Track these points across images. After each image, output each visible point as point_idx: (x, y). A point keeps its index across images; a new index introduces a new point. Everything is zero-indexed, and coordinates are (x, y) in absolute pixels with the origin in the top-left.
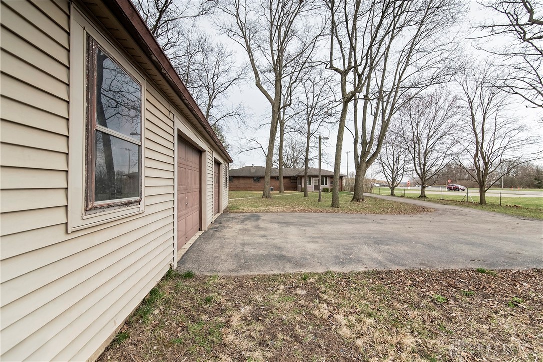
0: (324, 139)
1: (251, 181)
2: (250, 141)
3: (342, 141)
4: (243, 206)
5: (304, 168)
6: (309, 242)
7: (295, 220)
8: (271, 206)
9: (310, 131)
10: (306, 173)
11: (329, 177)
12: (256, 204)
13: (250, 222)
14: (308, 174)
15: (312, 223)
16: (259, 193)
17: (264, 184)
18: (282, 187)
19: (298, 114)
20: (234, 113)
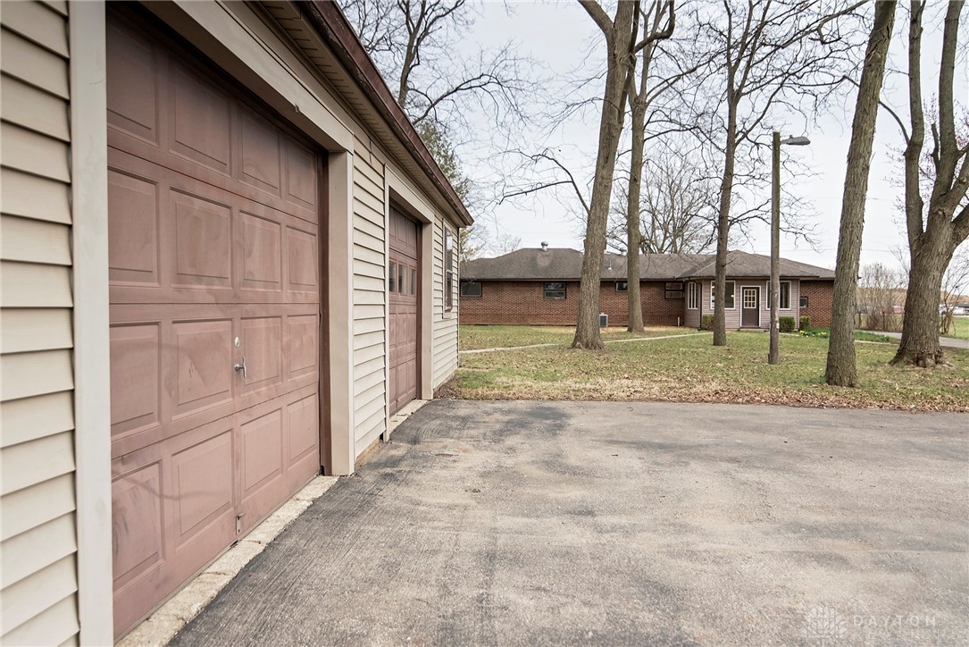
0: (794, 142)
1: (537, 293)
2: (535, 158)
3: (871, 140)
4: (510, 373)
5: (713, 249)
6: (800, 558)
7: (703, 436)
8: (602, 375)
9: (738, 122)
10: (720, 266)
11: (794, 279)
12: (551, 369)
13: (529, 437)
14: (728, 270)
15: (779, 453)
16: (563, 330)
17: (580, 303)
18: (638, 312)
19: (694, 70)
20: (485, 79)
